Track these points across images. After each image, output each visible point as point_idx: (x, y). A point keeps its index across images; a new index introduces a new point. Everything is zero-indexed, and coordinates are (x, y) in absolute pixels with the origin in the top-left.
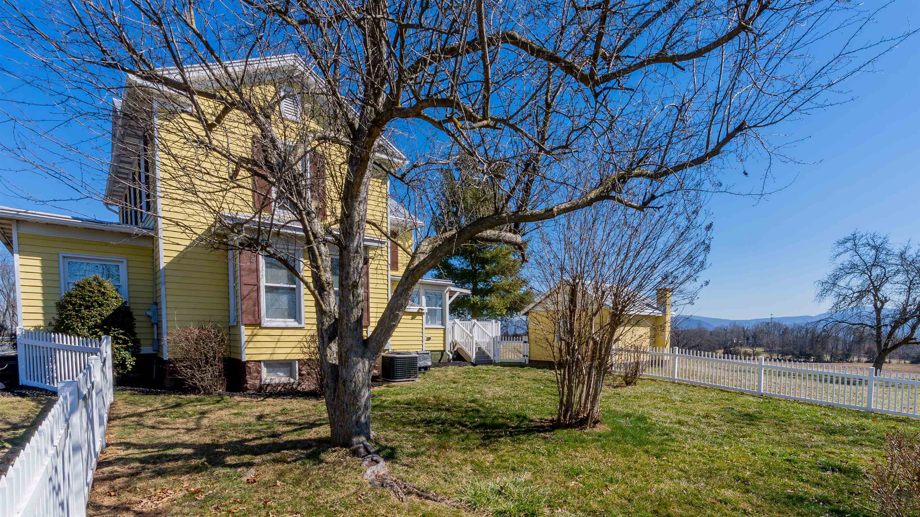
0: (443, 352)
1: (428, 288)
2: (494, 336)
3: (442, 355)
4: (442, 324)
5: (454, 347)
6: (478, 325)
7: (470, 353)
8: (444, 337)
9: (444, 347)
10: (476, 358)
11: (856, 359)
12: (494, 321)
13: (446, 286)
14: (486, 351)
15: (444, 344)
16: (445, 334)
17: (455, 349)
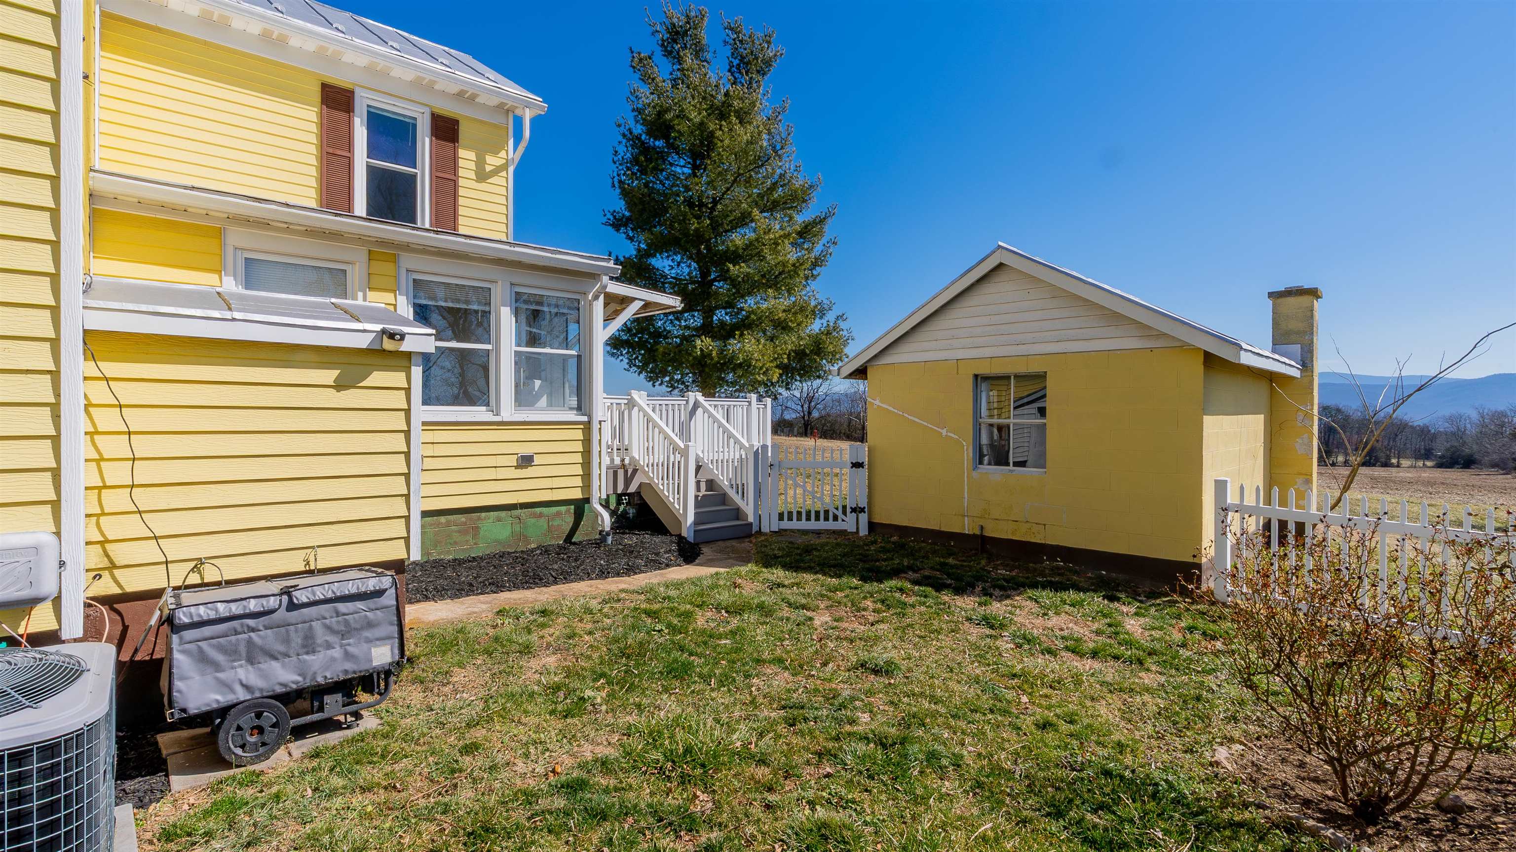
0: (580, 506)
1: (520, 277)
2: (756, 444)
3: (579, 515)
4: (579, 408)
5: (628, 481)
6: (705, 410)
7: (678, 507)
8: (587, 453)
9: (587, 485)
10: (696, 523)
11: (1341, 459)
12: (754, 397)
13: (592, 276)
14: (732, 493)
15: (587, 476)
16: (587, 441)
17: (632, 489)
